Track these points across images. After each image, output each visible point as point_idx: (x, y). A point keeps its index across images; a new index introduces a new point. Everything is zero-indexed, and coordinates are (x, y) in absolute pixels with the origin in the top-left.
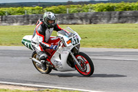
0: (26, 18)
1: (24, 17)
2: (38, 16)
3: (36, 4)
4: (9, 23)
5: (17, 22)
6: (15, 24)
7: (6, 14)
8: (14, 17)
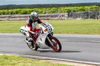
0: (86, 14)
1: (85, 13)
2: (95, 13)
3: (94, 4)
4: (74, 18)
5: (79, 17)
6: (78, 19)
7: (72, 11)
8: (77, 14)
